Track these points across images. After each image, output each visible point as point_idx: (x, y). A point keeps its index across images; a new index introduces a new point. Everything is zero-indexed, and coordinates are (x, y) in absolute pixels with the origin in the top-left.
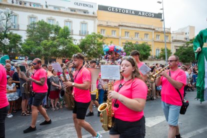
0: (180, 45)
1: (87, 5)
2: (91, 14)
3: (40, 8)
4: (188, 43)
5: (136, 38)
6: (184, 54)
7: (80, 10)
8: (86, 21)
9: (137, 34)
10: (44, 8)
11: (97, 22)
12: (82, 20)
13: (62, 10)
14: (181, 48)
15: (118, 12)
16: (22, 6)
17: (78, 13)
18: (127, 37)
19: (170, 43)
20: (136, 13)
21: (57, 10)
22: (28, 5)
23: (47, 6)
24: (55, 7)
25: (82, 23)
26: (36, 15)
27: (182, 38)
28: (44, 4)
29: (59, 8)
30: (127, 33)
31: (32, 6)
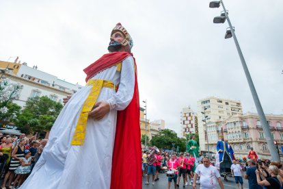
0: (155, 133)
3: (46, 85)
4: (160, 133)
6: (158, 141)
10: (51, 86)
13: (66, 91)
14: (156, 136)
16: (30, 80)
19: (148, 131)
21: (62, 90)
22: (36, 81)
23: (53, 85)
24: (60, 87)
26: (40, 90)
27: (156, 128)
28: (51, 83)
29: (64, 88)
31: (40, 83)
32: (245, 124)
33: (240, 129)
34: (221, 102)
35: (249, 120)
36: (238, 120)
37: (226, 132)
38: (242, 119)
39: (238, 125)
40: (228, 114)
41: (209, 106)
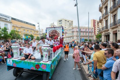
1: (6, 17)
2: (9, 21)
5: (28, 32)
7: (3, 18)
8: (7, 23)
9: (28, 31)
11: (12, 25)
12: (5, 23)
15: (20, 21)
17: (3, 20)
18: (24, 32)
20: (27, 23)
25: (5, 24)
30: (24, 30)
32: (73, 30)
33: (71, 32)
34: (66, 21)
35: (75, 29)
36: (71, 29)
37: (67, 33)
38: (73, 28)
39: (71, 30)
40: (68, 26)
41: (62, 23)
